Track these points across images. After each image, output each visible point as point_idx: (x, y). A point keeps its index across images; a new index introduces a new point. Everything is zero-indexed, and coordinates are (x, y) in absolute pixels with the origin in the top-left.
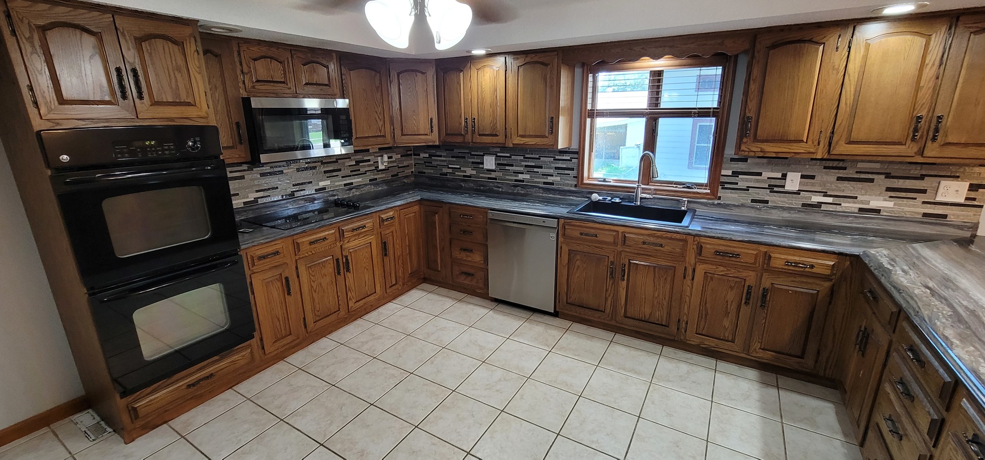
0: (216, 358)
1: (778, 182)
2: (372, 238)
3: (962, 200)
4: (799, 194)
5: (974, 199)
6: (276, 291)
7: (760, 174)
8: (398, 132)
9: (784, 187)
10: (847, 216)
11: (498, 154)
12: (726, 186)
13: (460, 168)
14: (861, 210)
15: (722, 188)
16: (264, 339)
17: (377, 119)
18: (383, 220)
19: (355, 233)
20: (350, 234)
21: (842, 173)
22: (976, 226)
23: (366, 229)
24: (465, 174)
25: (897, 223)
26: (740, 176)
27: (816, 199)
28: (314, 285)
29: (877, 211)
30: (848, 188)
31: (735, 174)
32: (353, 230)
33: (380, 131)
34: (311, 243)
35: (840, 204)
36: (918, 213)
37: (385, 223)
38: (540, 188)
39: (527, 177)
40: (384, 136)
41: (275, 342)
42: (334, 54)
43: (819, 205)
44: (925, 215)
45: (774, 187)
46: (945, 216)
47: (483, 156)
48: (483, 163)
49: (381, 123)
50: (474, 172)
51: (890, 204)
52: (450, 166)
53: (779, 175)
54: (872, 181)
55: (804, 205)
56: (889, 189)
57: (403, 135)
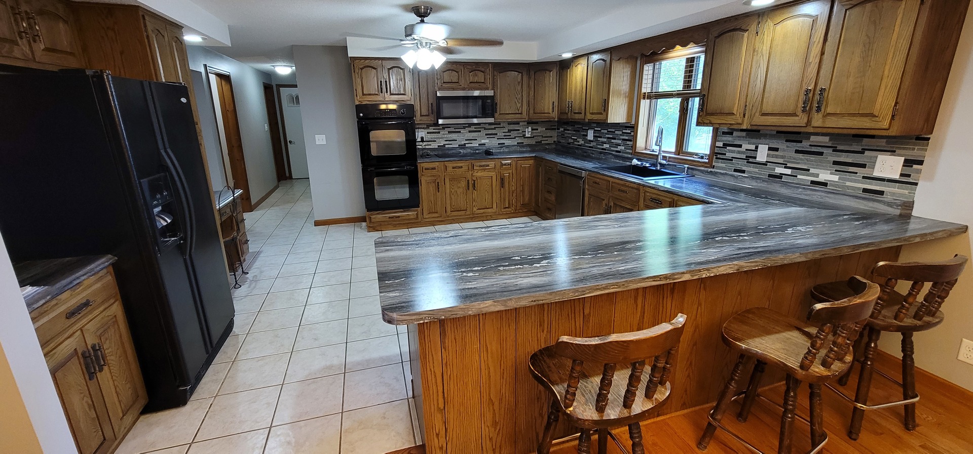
0: (402, 210)
1: (753, 154)
2: (493, 174)
3: (897, 176)
4: (766, 165)
5: (909, 176)
6: (432, 188)
7: (740, 146)
8: (532, 111)
9: (755, 158)
10: (798, 188)
11: (596, 129)
12: (719, 156)
13: (576, 139)
14: (813, 182)
15: (716, 158)
16: (424, 210)
17: (517, 102)
18: (502, 165)
19: (481, 168)
20: (478, 168)
21: (798, 146)
22: (909, 205)
23: (489, 167)
24: (579, 144)
25: (837, 196)
26: (728, 148)
27: (779, 170)
28: (453, 191)
29: (824, 184)
30: (802, 161)
31: (725, 145)
32: (480, 166)
33: (518, 111)
34: (453, 168)
35: (796, 176)
36: (859, 189)
37: (504, 167)
38: (613, 155)
39: (608, 146)
40: (521, 114)
41: (429, 213)
42: (490, 65)
43: (780, 176)
44: (865, 190)
45: (750, 158)
46: (881, 193)
47: (588, 130)
48: (587, 135)
49: (519, 105)
50: (583, 142)
51: (835, 178)
52: (573, 137)
53: (753, 147)
54: (821, 154)
55: (770, 176)
56: (835, 163)
57: (534, 113)
